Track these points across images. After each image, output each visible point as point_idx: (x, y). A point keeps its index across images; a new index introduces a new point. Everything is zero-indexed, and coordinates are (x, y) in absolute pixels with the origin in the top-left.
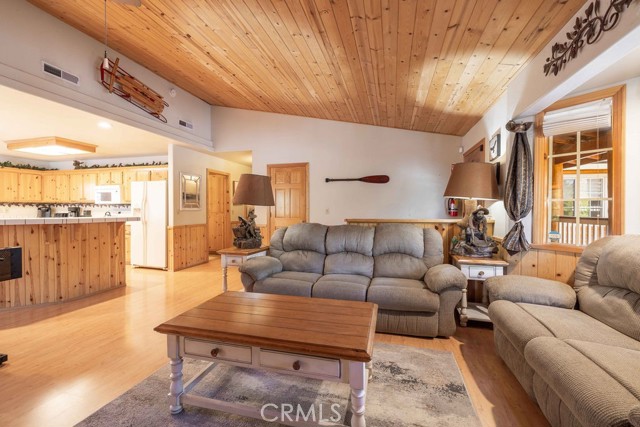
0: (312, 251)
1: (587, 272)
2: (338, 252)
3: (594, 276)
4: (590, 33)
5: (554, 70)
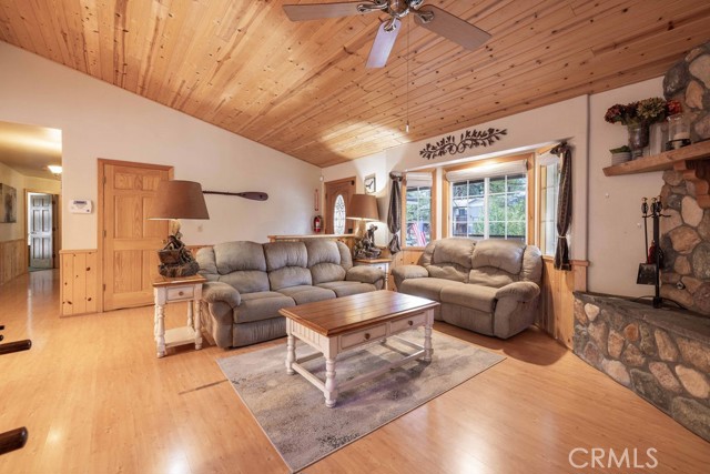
0: (254, 270)
1: (428, 258)
2: (282, 268)
3: (432, 259)
4: (450, 149)
5: (429, 157)
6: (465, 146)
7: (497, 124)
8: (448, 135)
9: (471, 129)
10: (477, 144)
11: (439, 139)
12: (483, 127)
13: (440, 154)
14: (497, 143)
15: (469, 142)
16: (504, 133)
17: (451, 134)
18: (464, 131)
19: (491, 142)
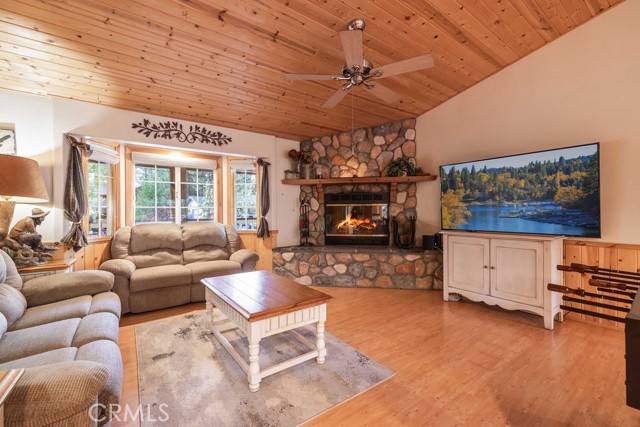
4: (178, 135)
5: (147, 134)
6: (195, 138)
7: (226, 132)
8: (175, 121)
9: (202, 126)
10: (207, 141)
11: (165, 120)
12: (213, 129)
13: (164, 136)
14: (224, 145)
15: (200, 137)
16: (230, 140)
17: (180, 122)
18: (194, 124)
19: (220, 144)
